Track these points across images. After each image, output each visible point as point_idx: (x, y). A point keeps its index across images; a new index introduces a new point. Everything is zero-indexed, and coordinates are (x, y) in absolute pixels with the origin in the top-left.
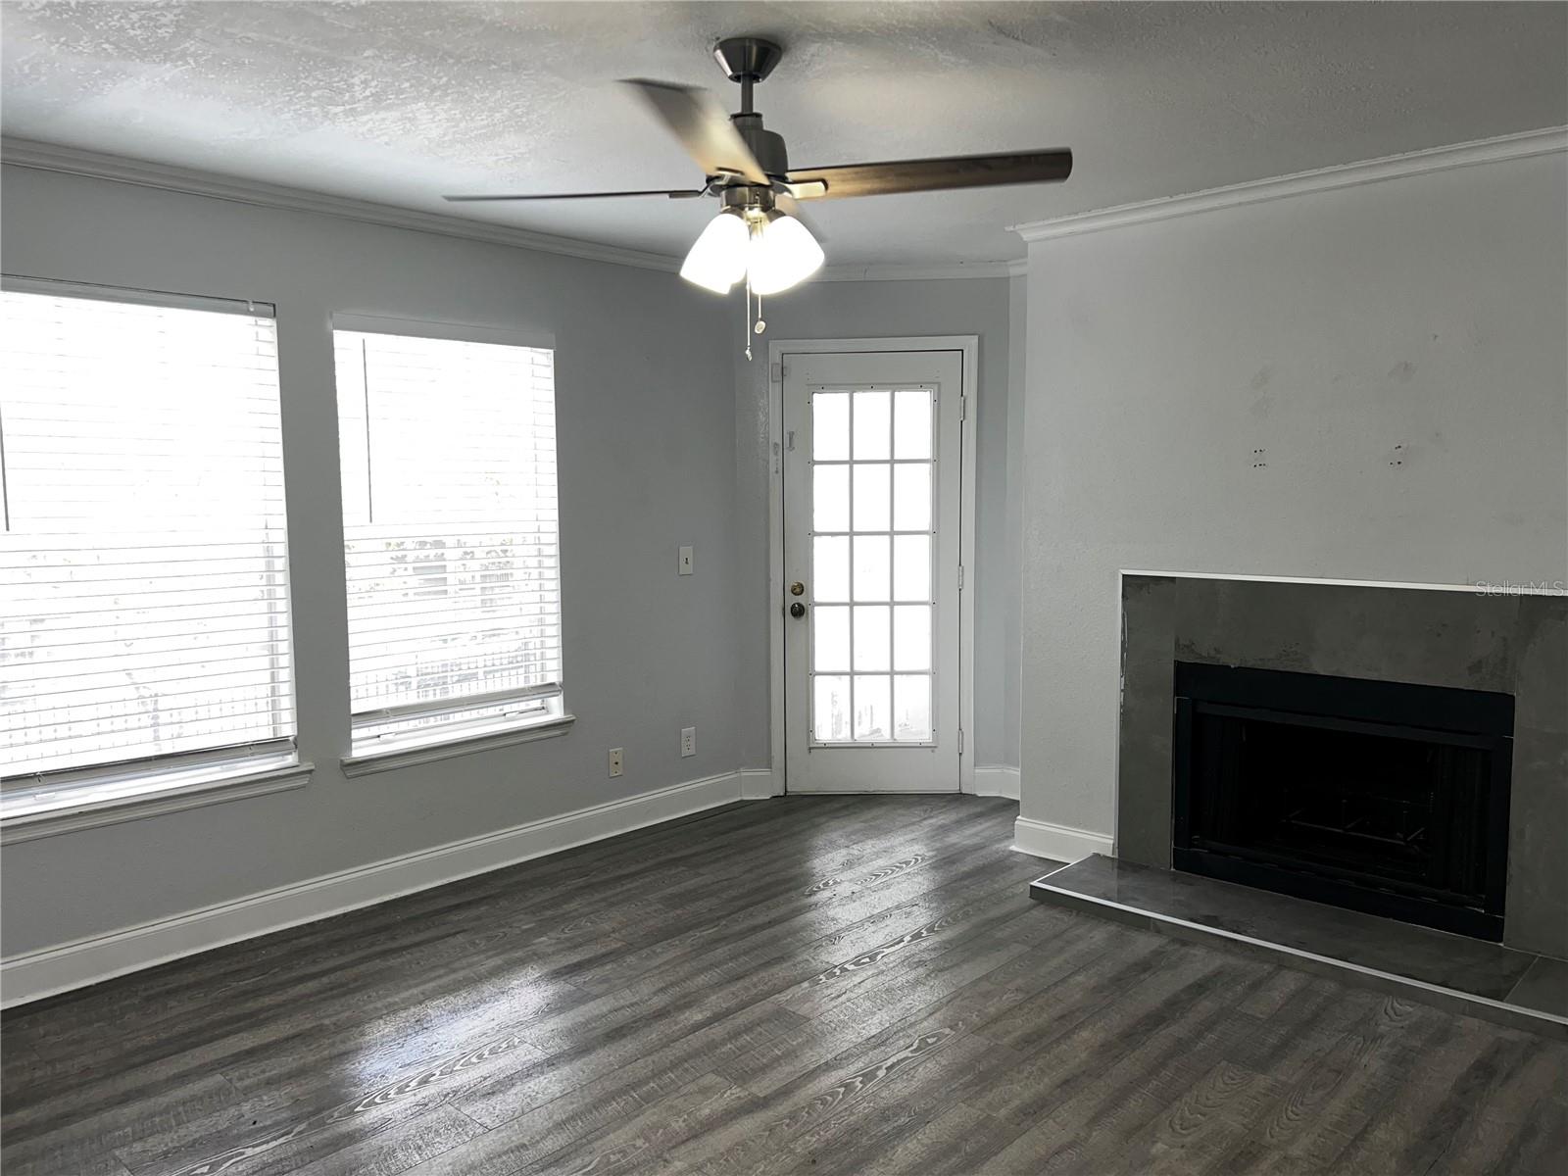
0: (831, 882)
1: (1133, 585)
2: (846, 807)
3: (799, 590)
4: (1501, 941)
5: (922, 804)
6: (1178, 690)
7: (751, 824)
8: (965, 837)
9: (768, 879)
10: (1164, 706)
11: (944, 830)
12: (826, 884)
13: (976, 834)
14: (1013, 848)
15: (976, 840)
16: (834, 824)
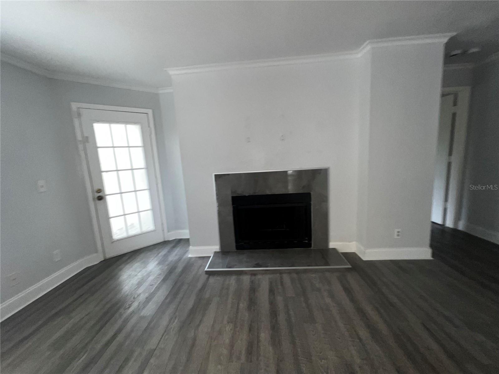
0: (136, 296)
1: (217, 177)
2: (129, 258)
3: (99, 191)
4: (311, 247)
5: (155, 249)
6: (233, 204)
7: (93, 278)
8: (173, 257)
9: (108, 306)
10: (229, 209)
11: (166, 256)
12: (134, 298)
13: (176, 255)
14: (190, 256)
15: (177, 257)
16: (128, 266)
